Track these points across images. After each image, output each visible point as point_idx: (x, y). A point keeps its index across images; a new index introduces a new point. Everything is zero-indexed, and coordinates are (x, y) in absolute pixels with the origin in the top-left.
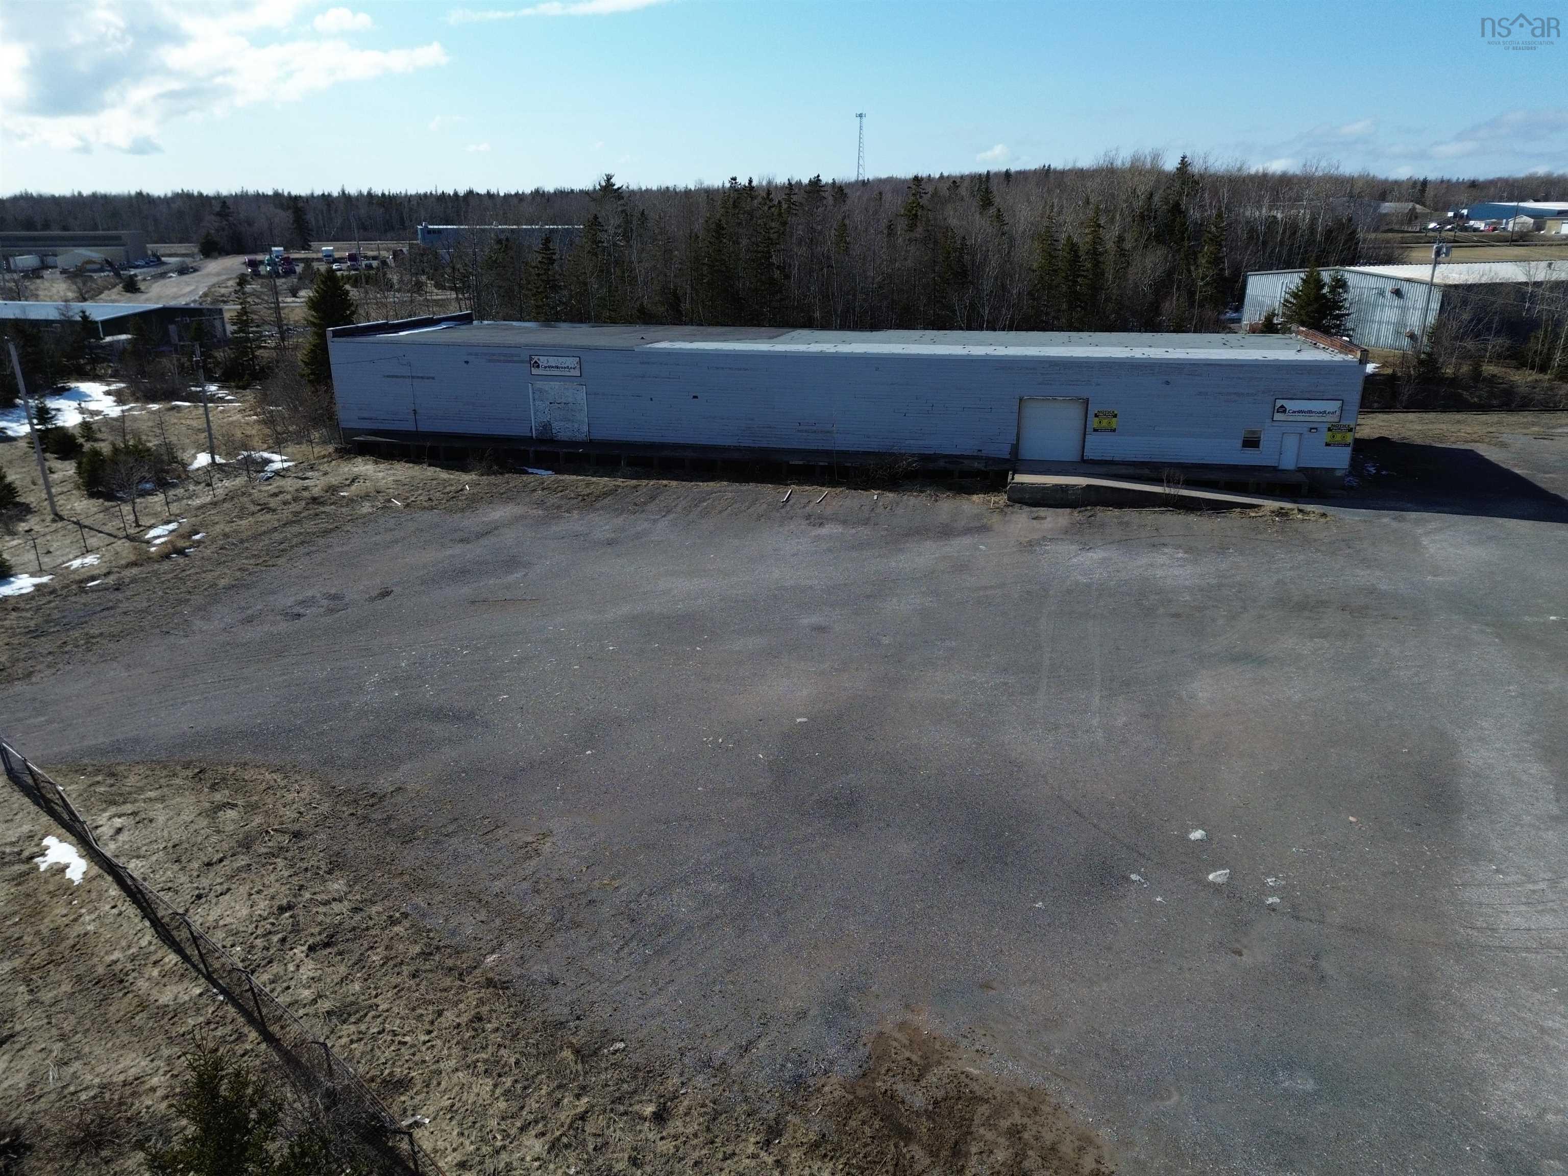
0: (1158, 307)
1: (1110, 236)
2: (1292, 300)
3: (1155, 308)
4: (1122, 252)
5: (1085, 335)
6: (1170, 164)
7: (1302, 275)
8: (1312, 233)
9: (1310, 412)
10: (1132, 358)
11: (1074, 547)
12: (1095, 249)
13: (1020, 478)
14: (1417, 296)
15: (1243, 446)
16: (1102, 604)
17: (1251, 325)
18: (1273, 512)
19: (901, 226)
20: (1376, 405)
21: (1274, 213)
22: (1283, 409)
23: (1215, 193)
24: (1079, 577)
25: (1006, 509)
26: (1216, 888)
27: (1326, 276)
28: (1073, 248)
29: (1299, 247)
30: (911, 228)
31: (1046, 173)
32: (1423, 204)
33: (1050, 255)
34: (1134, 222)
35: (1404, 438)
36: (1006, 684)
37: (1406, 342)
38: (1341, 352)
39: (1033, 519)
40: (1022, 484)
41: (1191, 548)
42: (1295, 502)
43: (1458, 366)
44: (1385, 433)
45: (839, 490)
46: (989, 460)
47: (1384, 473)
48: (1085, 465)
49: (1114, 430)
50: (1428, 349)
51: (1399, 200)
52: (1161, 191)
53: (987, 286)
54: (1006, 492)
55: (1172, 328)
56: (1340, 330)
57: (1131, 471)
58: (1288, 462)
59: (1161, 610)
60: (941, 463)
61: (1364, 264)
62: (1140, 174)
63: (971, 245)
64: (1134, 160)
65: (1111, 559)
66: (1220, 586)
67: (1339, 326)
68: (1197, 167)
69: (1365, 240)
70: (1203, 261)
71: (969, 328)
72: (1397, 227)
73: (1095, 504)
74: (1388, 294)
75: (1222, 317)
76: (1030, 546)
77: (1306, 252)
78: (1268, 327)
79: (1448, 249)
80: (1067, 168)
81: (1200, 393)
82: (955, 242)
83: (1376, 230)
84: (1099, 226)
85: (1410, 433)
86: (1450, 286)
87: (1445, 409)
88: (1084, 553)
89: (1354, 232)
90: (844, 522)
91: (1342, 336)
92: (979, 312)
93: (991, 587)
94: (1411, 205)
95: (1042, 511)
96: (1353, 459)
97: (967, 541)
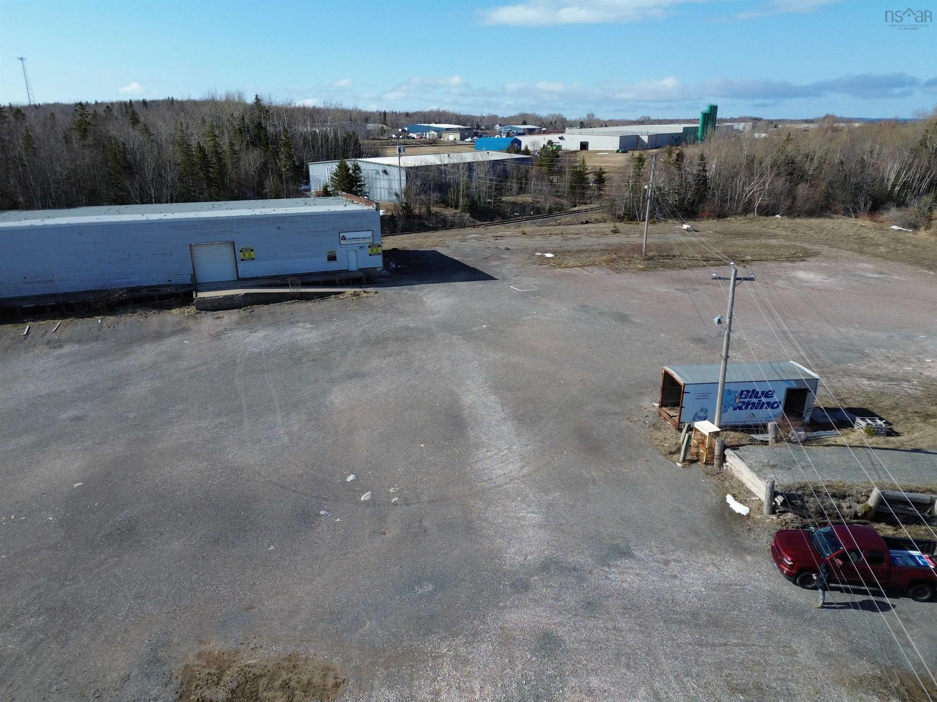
0: (262, 184)
1: (225, 142)
2: (335, 177)
3: (261, 184)
4: (234, 152)
5: (222, 203)
6: (250, 100)
7: (337, 164)
8: (336, 141)
9: (358, 238)
10: (255, 215)
11: (246, 332)
12: (216, 151)
13: (201, 295)
14: (394, 172)
15: (328, 260)
16: (270, 362)
17: (317, 192)
18: (352, 294)
19: (75, 136)
20: (388, 232)
21: (314, 129)
22: (344, 238)
23: (279, 117)
24: (252, 349)
25: (196, 315)
26: (366, 503)
27: (349, 163)
28: (201, 149)
29: (332, 148)
30: (84, 137)
31: (171, 103)
32: (386, 125)
33: (188, 155)
34: (236, 133)
35: (404, 248)
36: (222, 423)
37: (394, 197)
38: (366, 205)
39: (216, 319)
40: (203, 298)
41: (313, 321)
42: (361, 288)
43: (420, 209)
44: (395, 246)
45: (69, 320)
46: (177, 286)
47: (399, 267)
48: (241, 282)
49: (254, 259)
50: (405, 201)
51: (375, 123)
52: (248, 116)
53: (149, 174)
54: (194, 305)
55: (273, 196)
56: (363, 194)
57: (269, 282)
58: (353, 267)
59: (305, 359)
60: (144, 292)
61: (366, 157)
62: (233, 105)
63: (131, 148)
64: (228, 97)
65: (269, 335)
66: (333, 339)
67: (361, 191)
68: (265, 101)
69: (363, 144)
70: (282, 156)
71: (142, 203)
72: (377, 137)
73: (253, 304)
74: (381, 173)
75: (299, 188)
76: (217, 336)
77: (336, 151)
78: (326, 193)
79: (404, 148)
80: (184, 99)
81: (298, 233)
82: (119, 147)
83: (368, 139)
84: (216, 136)
85: (406, 245)
86: (408, 168)
87: (419, 231)
88: (252, 335)
89: (357, 140)
90: (79, 342)
91: (364, 196)
92: (147, 192)
93: (198, 366)
94: (381, 125)
95: (221, 313)
96: (384, 261)
97: (174, 339)
